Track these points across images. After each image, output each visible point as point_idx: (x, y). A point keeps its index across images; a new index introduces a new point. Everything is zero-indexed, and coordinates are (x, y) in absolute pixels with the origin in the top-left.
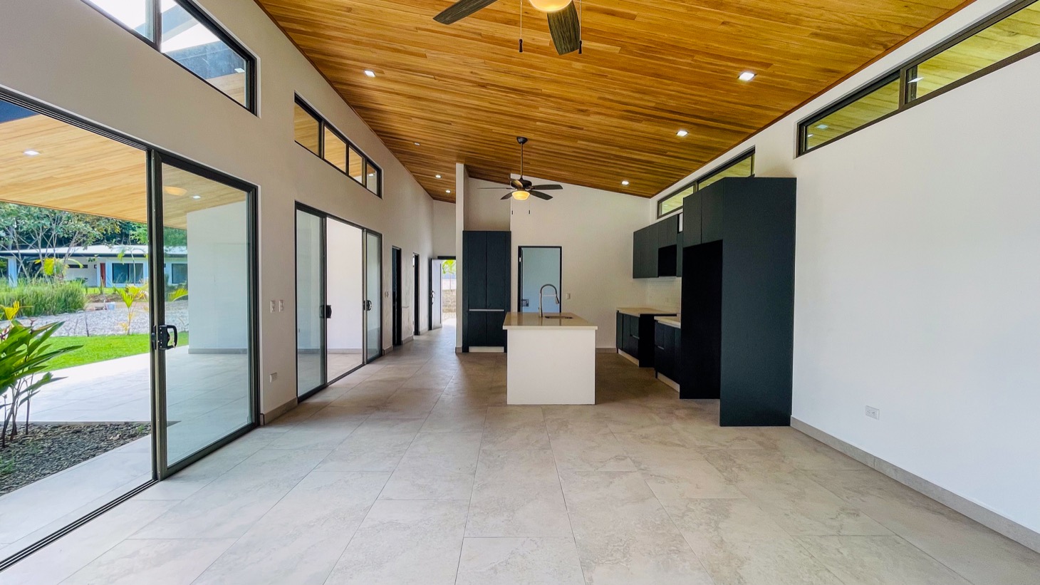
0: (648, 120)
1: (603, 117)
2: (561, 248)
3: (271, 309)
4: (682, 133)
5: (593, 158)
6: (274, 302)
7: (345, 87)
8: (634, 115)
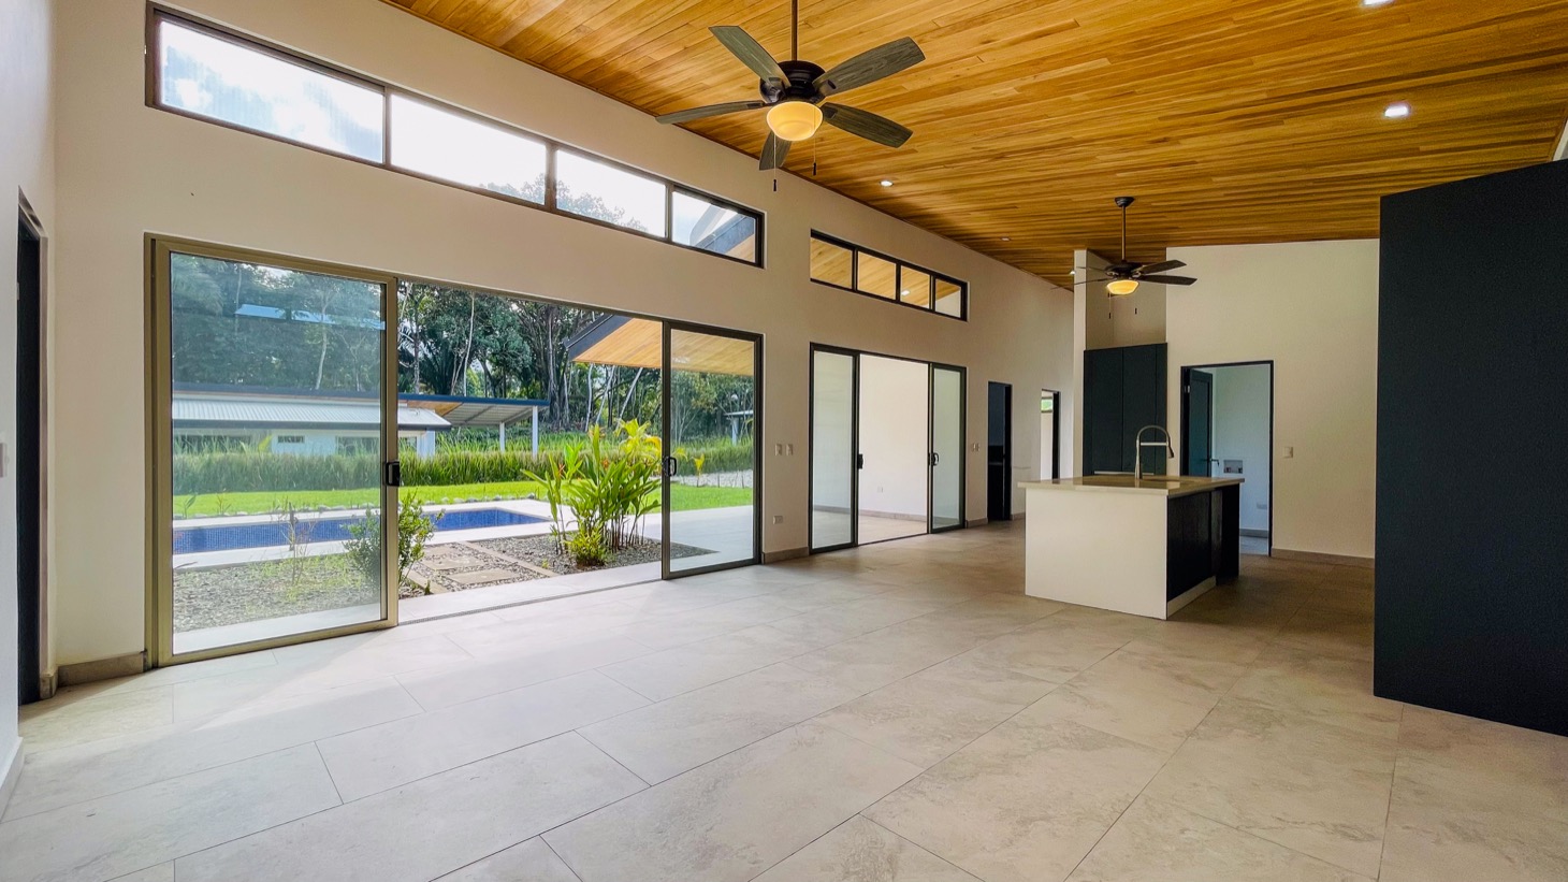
0: (1290, 117)
1: (1206, 138)
2: (1271, 362)
3: (777, 453)
4: (1397, 111)
5: (1277, 194)
6: (780, 446)
7: (884, 202)
8: (1250, 118)
